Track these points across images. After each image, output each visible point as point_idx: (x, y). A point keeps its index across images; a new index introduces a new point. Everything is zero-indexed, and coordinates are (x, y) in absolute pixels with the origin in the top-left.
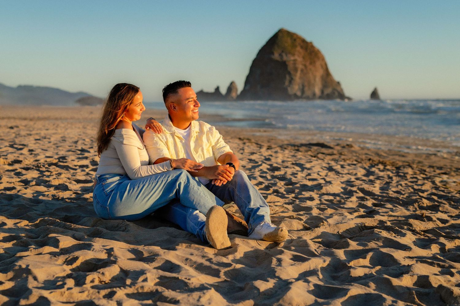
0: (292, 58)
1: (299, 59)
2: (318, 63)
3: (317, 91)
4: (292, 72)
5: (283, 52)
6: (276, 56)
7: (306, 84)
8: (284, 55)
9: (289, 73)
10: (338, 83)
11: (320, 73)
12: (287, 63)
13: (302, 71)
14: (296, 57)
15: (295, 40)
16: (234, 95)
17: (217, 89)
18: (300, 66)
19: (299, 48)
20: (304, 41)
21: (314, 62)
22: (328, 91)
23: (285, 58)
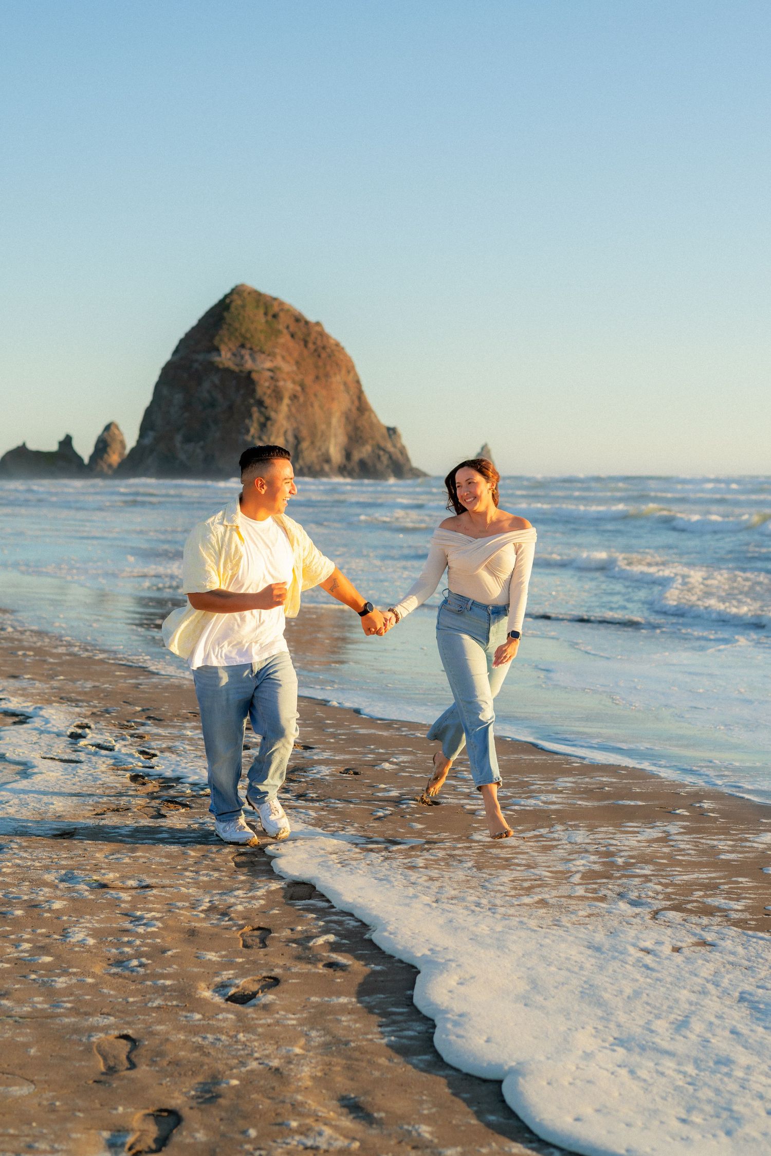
0: (268, 365)
1: (287, 367)
2: (337, 380)
3: (335, 453)
4: (268, 401)
5: (243, 346)
6: (225, 358)
7: (304, 432)
8: (246, 353)
9: (260, 403)
10: (392, 432)
11: (342, 404)
12: (254, 376)
13: (294, 397)
14: (279, 362)
15: (275, 316)
16: (114, 459)
17: (67, 442)
18: (288, 386)
19: (285, 338)
20: (298, 319)
21: (327, 375)
22: (364, 452)
23: (249, 365)
